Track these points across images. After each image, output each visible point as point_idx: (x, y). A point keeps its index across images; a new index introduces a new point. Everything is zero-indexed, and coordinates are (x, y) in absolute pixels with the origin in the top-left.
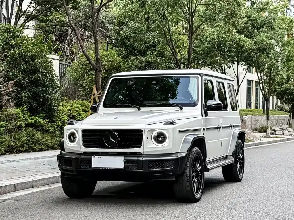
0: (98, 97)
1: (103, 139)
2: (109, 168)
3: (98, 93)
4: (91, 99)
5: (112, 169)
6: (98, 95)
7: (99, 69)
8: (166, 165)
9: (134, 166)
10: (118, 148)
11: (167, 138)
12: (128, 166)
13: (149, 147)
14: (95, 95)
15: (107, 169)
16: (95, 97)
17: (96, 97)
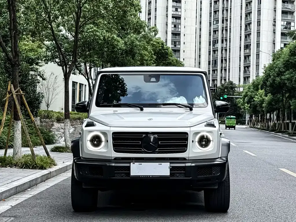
0: (16, 95)
1: (139, 143)
2: (152, 176)
3: (16, 91)
4: (6, 98)
5: (155, 177)
6: (16, 92)
7: (17, 63)
8: (213, 172)
9: (181, 173)
10: (157, 154)
11: (212, 142)
12: (174, 173)
13: (195, 151)
14: (13, 93)
15: (150, 177)
16: (12, 95)
17: (14, 95)
